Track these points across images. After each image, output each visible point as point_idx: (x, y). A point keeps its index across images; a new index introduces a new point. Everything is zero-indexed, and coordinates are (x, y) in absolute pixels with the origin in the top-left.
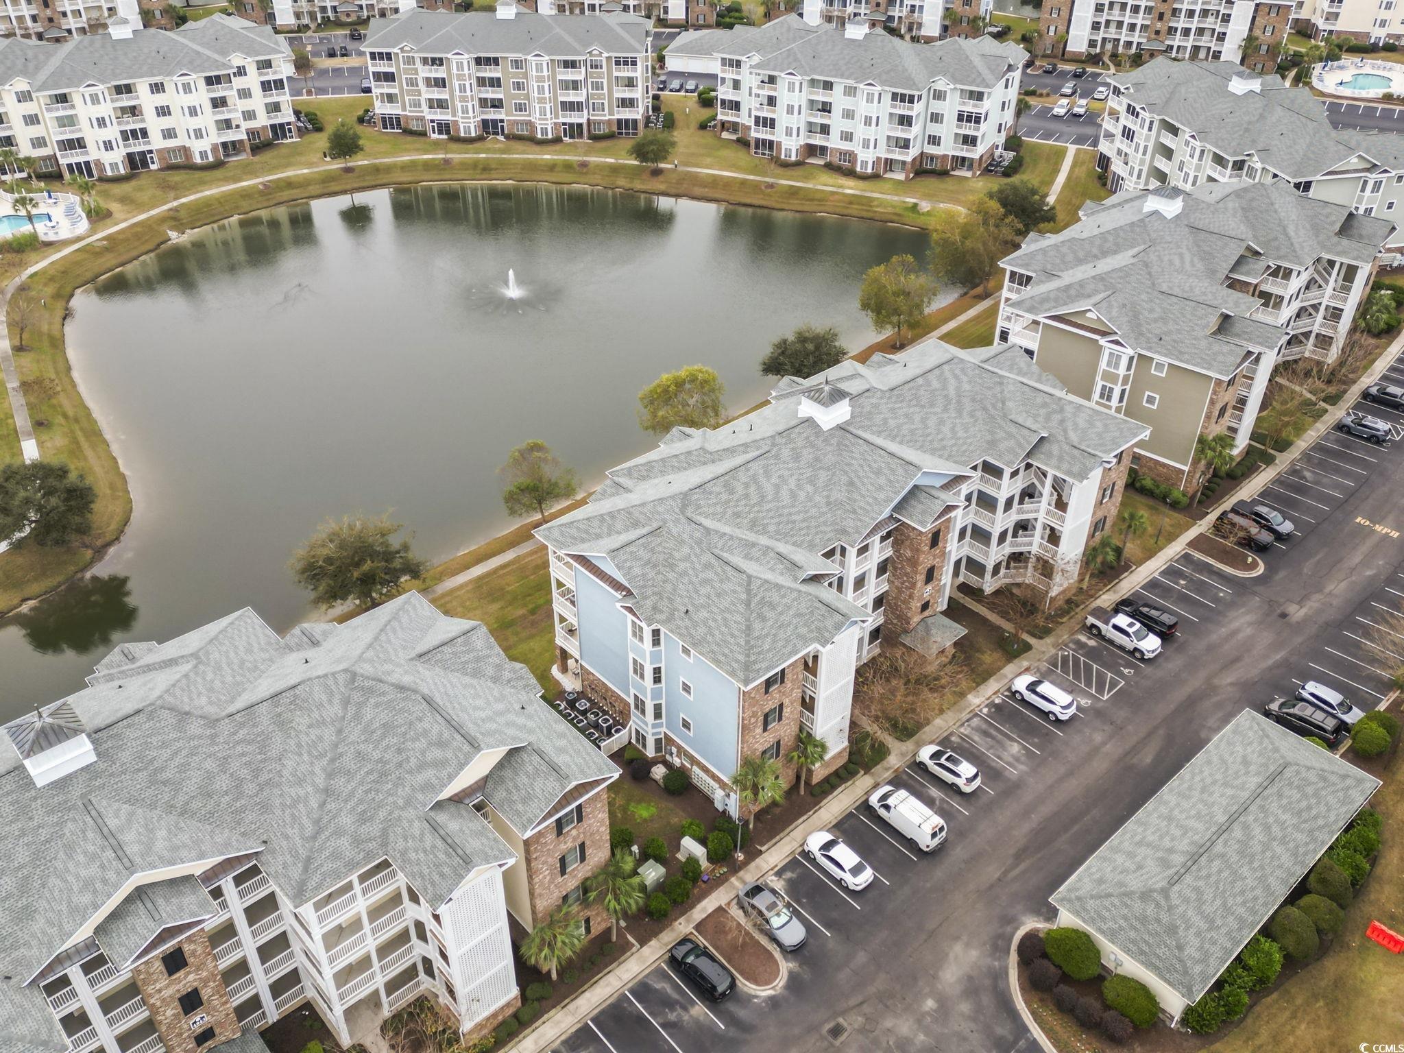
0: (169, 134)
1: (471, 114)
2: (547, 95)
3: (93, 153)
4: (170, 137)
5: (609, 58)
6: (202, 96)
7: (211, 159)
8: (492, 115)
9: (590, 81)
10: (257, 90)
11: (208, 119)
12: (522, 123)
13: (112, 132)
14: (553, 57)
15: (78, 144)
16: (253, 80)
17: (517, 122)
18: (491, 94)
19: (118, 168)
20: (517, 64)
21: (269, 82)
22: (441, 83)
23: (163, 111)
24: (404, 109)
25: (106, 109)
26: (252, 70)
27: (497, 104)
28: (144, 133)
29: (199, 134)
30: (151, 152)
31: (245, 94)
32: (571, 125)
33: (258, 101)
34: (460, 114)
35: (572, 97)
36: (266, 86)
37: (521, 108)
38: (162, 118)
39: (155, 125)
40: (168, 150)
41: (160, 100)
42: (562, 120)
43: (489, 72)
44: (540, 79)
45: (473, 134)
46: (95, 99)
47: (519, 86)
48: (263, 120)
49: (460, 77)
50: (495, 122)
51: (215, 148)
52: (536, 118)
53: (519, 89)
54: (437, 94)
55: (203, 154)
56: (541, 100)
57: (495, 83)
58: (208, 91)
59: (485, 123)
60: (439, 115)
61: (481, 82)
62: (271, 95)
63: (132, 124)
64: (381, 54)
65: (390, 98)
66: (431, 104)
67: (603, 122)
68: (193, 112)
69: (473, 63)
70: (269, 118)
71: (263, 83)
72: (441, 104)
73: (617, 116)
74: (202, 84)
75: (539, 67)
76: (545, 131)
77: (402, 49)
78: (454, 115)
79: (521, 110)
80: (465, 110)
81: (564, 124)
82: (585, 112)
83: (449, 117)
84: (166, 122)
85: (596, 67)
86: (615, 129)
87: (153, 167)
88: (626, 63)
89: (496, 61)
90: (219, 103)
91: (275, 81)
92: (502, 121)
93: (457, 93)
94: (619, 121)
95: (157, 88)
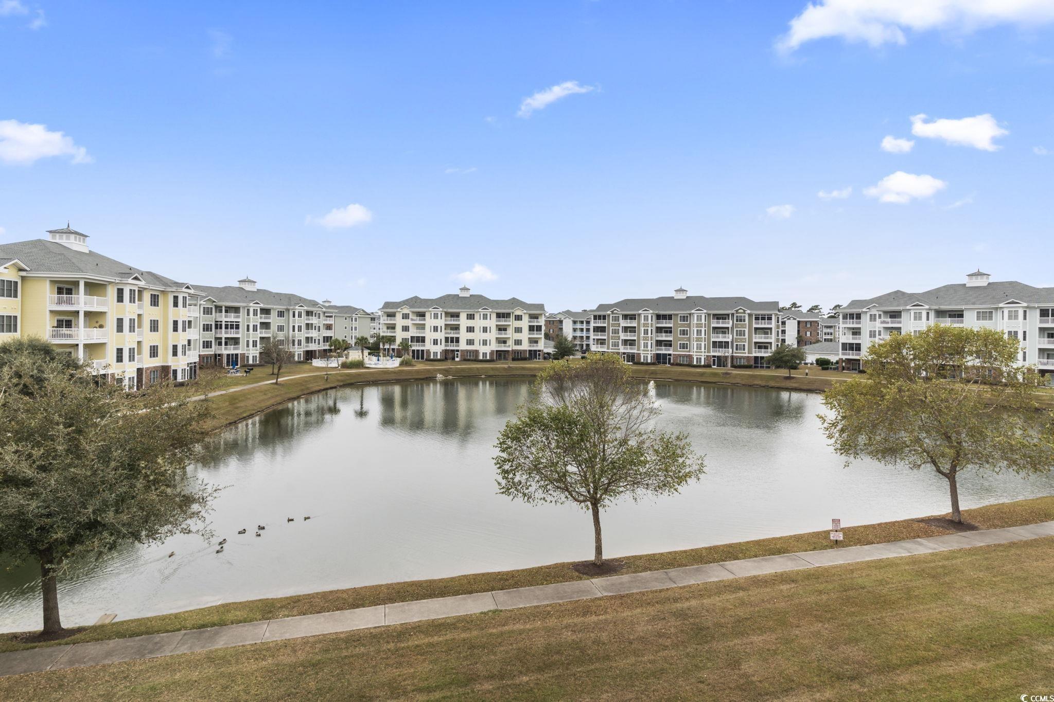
0: (470, 342)
1: (649, 348)
2: (703, 335)
3: (428, 346)
4: (470, 344)
5: (750, 315)
6: (492, 322)
7: (488, 358)
8: (663, 351)
9: (735, 330)
10: (526, 329)
11: (493, 335)
12: (684, 356)
13: (440, 336)
14: (710, 312)
15: (422, 340)
16: (525, 323)
17: (680, 356)
18: (663, 337)
19: (437, 355)
20: (684, 318)
21: (534, 326)
22: (632, 330)
23: (470, 329)
24: (608, 348)
25: (441, 322)
26: (526, 318)
27: (668, 344)
28: (457, 340)
29: (485, 343)
30: (458, 351)
31: (518, 330)
32: (719, 357)
33: (525, 336)
34: (642, 348)
35: (721, 338)
36: (531, 328)
37: (684, 346)
38: (469, 333)
39: (464, 335)
40: (467, 351)
41: (470, 323)
42: (712, 354)
43: (664, 324)
44: (699, 325)
45: (649, 361)
46: (436, 316)
47: (684, 332)
48: (525, 346)
49: (645, 325)
50: (665, 355)
51: (492, 353)
52: (694, 353)
53: (684, 334)
54: (629, 336)
55: (485, 354)
56: (698, 340)
57: (668, 331)
58: (497, 321)
59: (658, 356)
60: (629, 350)
61: (659, 330)
62: (534, 334)
63: (453, 335)
64: (600, 316)
65: (602, 342)
66: (625, 342)
67: (744, 358)
68: (485, 330)
69: (654, 318)
70: (530, 346)
71: (530, 326)
72: (631, 343)
73: (754, 355)
74: (494, 316)
75: (699, 318)
76: (699, 360)
77: (612, 312)
78: (638, 349)
79: (684, 348)
80: (646, 346)
81: (714, 356)
82: (730, 350)
83: (635, 351)
84: (470, 336)
85: (741, 321)
86: (752, 363)
87: (457, 359)
88: (763, 319)
89: (670, 317)
90: (501, 329)
91: (537, 326)
92: (670, 355)
93: (642, 335)
94: (756, 358)
95: (471, 317)
